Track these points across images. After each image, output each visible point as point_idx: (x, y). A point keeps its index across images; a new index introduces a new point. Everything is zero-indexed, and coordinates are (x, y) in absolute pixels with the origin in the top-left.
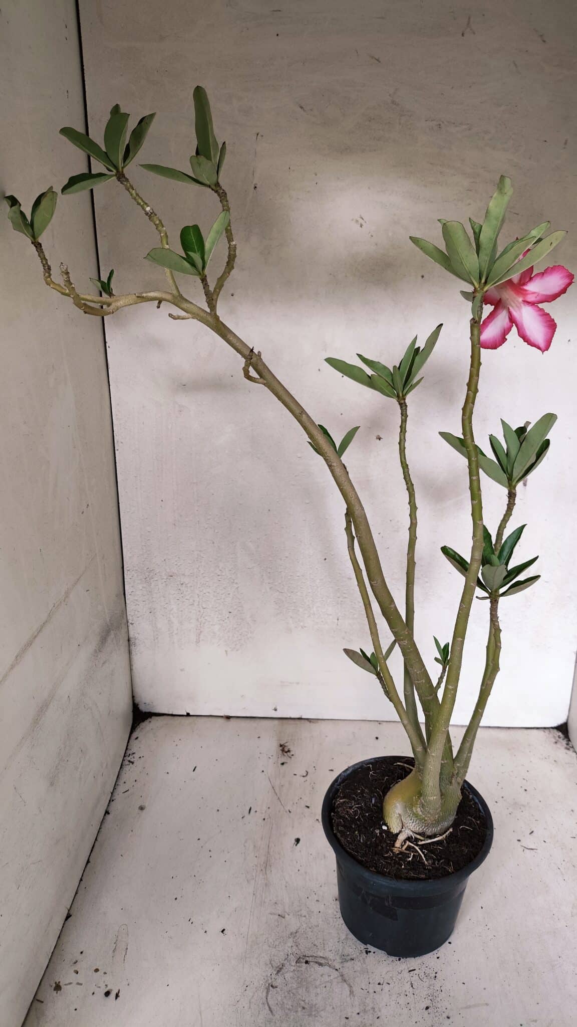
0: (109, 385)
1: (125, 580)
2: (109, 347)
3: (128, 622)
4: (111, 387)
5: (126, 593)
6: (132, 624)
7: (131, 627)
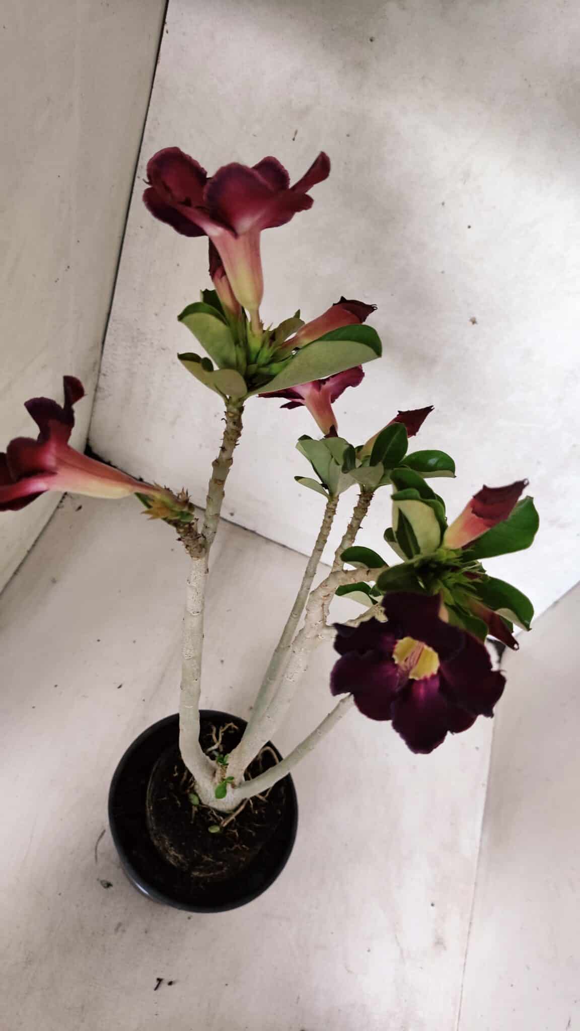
0: (152, 87)
1: (108, 330)
2: (167, 32)
3: (99, 372)
4: (153, 89)
5: (106, 343)
6: (104, 375)
7: (102, 377)
